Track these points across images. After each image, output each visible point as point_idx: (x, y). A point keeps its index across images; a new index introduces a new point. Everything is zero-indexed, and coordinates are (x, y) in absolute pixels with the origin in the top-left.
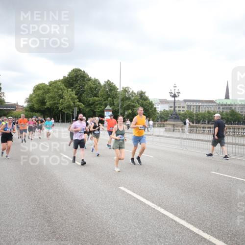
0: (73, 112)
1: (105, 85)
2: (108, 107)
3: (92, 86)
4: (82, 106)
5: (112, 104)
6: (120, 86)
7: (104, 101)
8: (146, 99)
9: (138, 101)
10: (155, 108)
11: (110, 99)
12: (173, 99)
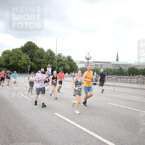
0: (27, 68)
1: (47, 52)
2: (49, 65)
3: (39, 52)
4: (33, 64)
5: (51, 63)
6: (56, 52)
7: (47, 61)
8: (72, 61)
9: (67, 62)
10: (77, 66)
11: (50, 60)
12: (87, 61)
